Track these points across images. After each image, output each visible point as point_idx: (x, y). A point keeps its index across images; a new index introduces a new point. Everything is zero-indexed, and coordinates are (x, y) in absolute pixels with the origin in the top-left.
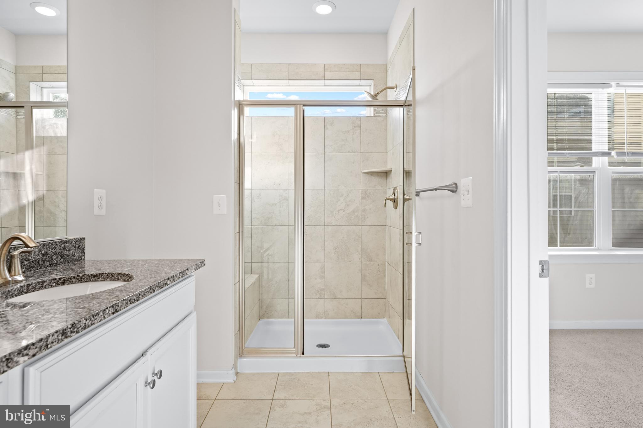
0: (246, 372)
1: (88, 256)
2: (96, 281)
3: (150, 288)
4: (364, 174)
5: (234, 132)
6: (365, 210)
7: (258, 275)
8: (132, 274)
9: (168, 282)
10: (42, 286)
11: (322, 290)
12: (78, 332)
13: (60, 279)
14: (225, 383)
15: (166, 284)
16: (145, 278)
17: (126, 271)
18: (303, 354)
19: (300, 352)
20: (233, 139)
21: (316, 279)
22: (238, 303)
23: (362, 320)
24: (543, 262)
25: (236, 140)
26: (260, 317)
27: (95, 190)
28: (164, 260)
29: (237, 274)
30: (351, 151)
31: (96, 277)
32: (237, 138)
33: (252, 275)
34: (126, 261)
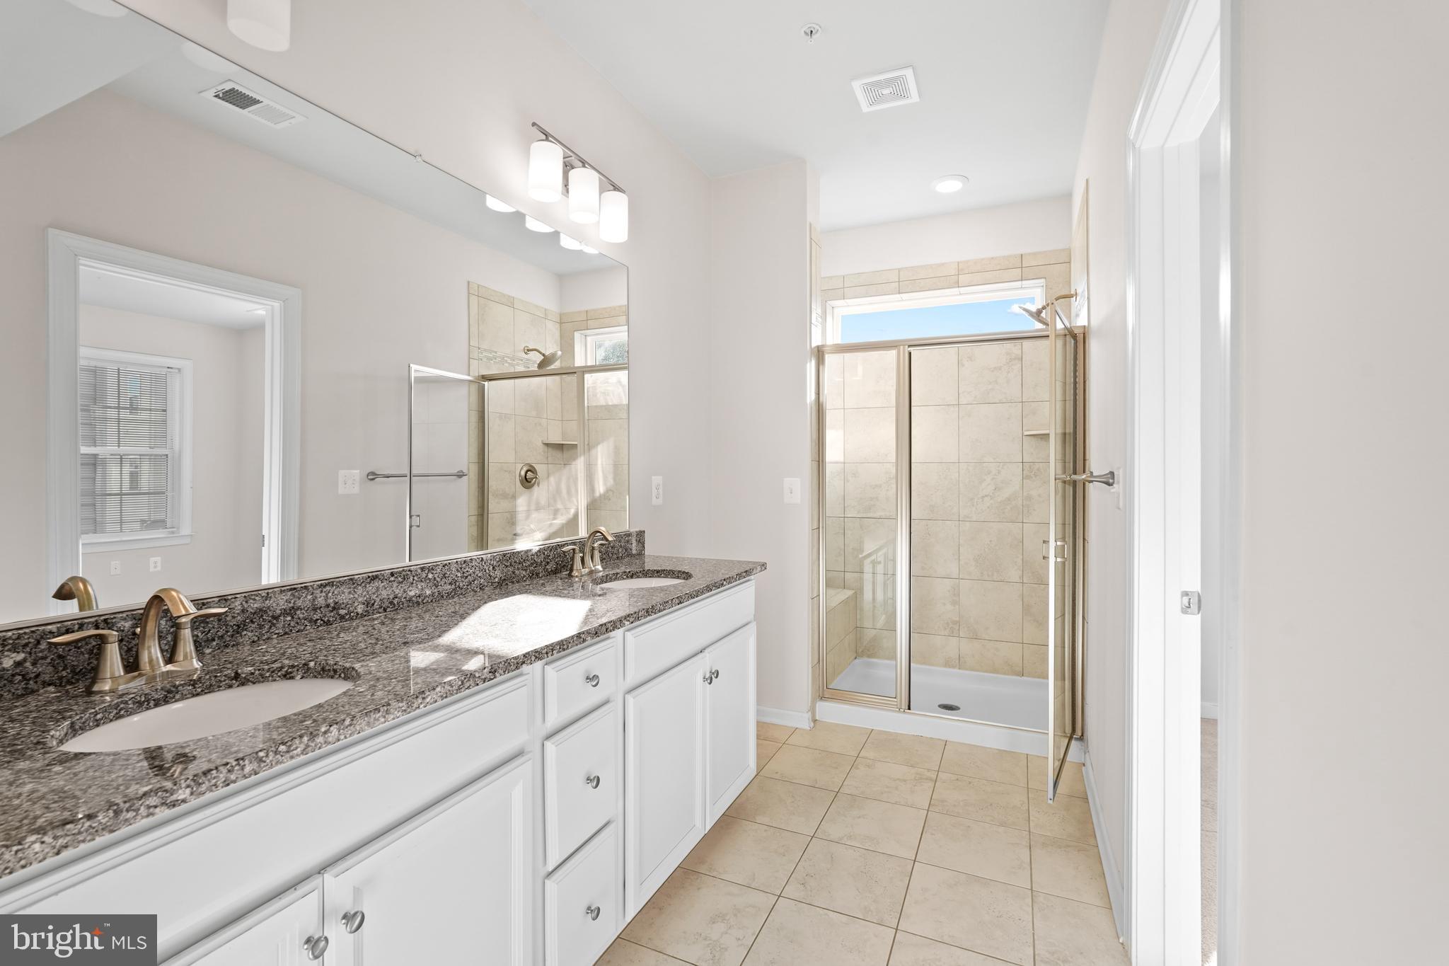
0: (827, 721)
1: (648, 551)
2: (659, 577)
3: (708, 586)
4: (1028, 437)
5: (810, 392)
6: (1029, 498)
7: (853, 591)
8: (692, 573)
9: (725, 583)
10: (616, 577)
11: (955, 623)
12: (655, 613)
13: (629, 572)
14: (799, 729)
15: (722, 584)
16: (703, 577)
17: (686, 568)
18: (909, 709)
19: (905, 705)
20: (808, 401)
21: (944, 604)
22: (816, 626)
23: (1024, 678)
24: (1190, 594)
25: (813, 403)
26: (858, 655)
27: (653, 477)
28: (722, 560)
29: (816, 585)
30: (1004, 400)
31: (658, 573)
32: (816, 398)
33: (845, 590)
34: (684, 559)
